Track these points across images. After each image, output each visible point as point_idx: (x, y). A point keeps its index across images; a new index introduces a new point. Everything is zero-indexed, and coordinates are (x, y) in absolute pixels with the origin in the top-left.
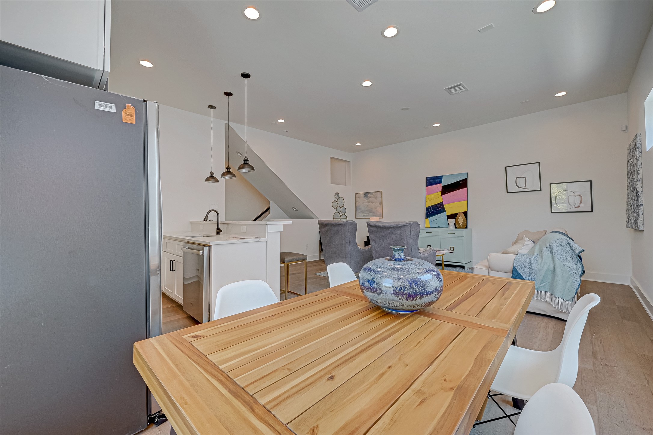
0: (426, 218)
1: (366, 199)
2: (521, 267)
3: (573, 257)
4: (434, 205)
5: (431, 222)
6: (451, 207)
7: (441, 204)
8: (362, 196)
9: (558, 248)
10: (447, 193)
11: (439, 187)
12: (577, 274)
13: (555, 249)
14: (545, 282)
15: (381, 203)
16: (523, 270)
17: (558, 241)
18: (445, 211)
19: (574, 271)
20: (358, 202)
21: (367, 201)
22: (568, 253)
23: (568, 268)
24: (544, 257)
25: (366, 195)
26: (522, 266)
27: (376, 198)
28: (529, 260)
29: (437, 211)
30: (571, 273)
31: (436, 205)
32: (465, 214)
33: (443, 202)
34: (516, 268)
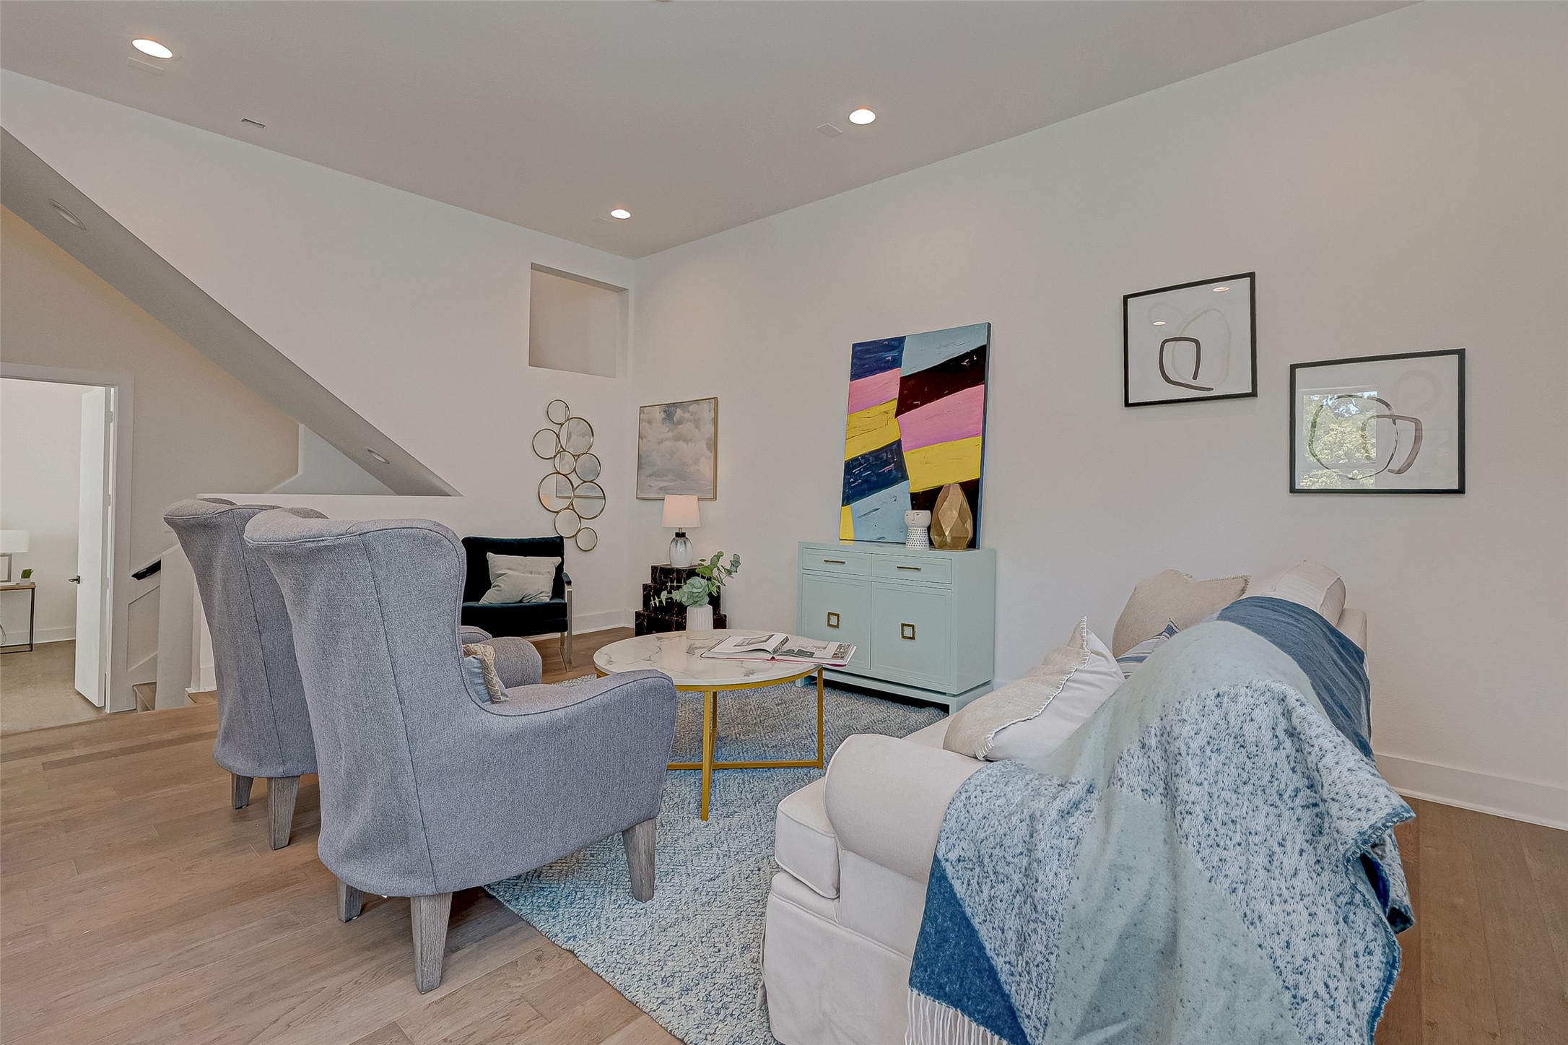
0: (843, 505)
1: (667, 429)
2: (978, 869)
3: (1321, 849)
4: (871, 453)
5: (859, 518)
6: (927, 463)
7: (895, 449)
8: (659, 415)
9: (1215, 761)
10: (917, 406)
11: (888, 383)
12: (1346, 1011)
13: (1194, 772)
14: (1116, 1021)
15: (713, 444)
16: (985, 895)
17: (1219, 705)
18: (904, 477)
19: (1319, 977)
20: (645, 437)
21: (670, 434)
22: (1286, 814)
23: (1278, 943)
24: (1119, 819)
25: (669, 410)
26: (981, 863)
27: (697, 423)
28: (1024, 830)
29: (879, 475)
30: (1297, 1001)
31: (876, 454)
32: (972, 490)
33: (900, 440)
34: (949, 871)
